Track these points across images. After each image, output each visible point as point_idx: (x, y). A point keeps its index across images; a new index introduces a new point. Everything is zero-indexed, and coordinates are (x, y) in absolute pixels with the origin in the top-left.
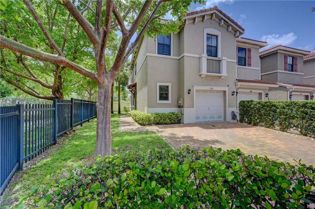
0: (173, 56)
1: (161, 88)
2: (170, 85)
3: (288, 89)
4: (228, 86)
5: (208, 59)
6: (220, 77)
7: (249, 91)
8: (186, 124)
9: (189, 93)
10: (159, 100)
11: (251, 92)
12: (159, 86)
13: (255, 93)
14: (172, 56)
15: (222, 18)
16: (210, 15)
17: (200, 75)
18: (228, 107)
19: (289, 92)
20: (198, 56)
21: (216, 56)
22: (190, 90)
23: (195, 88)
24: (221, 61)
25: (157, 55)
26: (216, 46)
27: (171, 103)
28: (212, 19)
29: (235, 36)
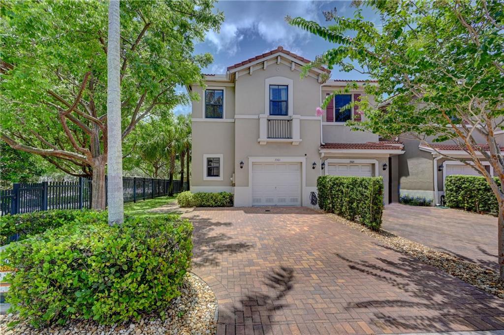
0: (226, 118)
1: (209, 161)
2: (221, 156)
3: (434, 156)
4: (306, 155)
5: (269, 120)
6: (292, 143)
7: (348, 161)
8: (237, 207)
9: (241, 167)
10: (206, 175)
11: (352, 162)
12: (207, 158)
13: (363, 165)
14: (224, 120)
15: (292, 61)
16: (274, 59)
17: (259, 142)
18: (306, 186)
19: (435, 162)
20: (256, 117)
21: (286, 114)
22: (242, 163)
23: (252, 160)
24: (292, 120)
25: (204, 119)
26: (286, 99)
27: (222, 180)
28: (278, 63)
29: (318, 81)
